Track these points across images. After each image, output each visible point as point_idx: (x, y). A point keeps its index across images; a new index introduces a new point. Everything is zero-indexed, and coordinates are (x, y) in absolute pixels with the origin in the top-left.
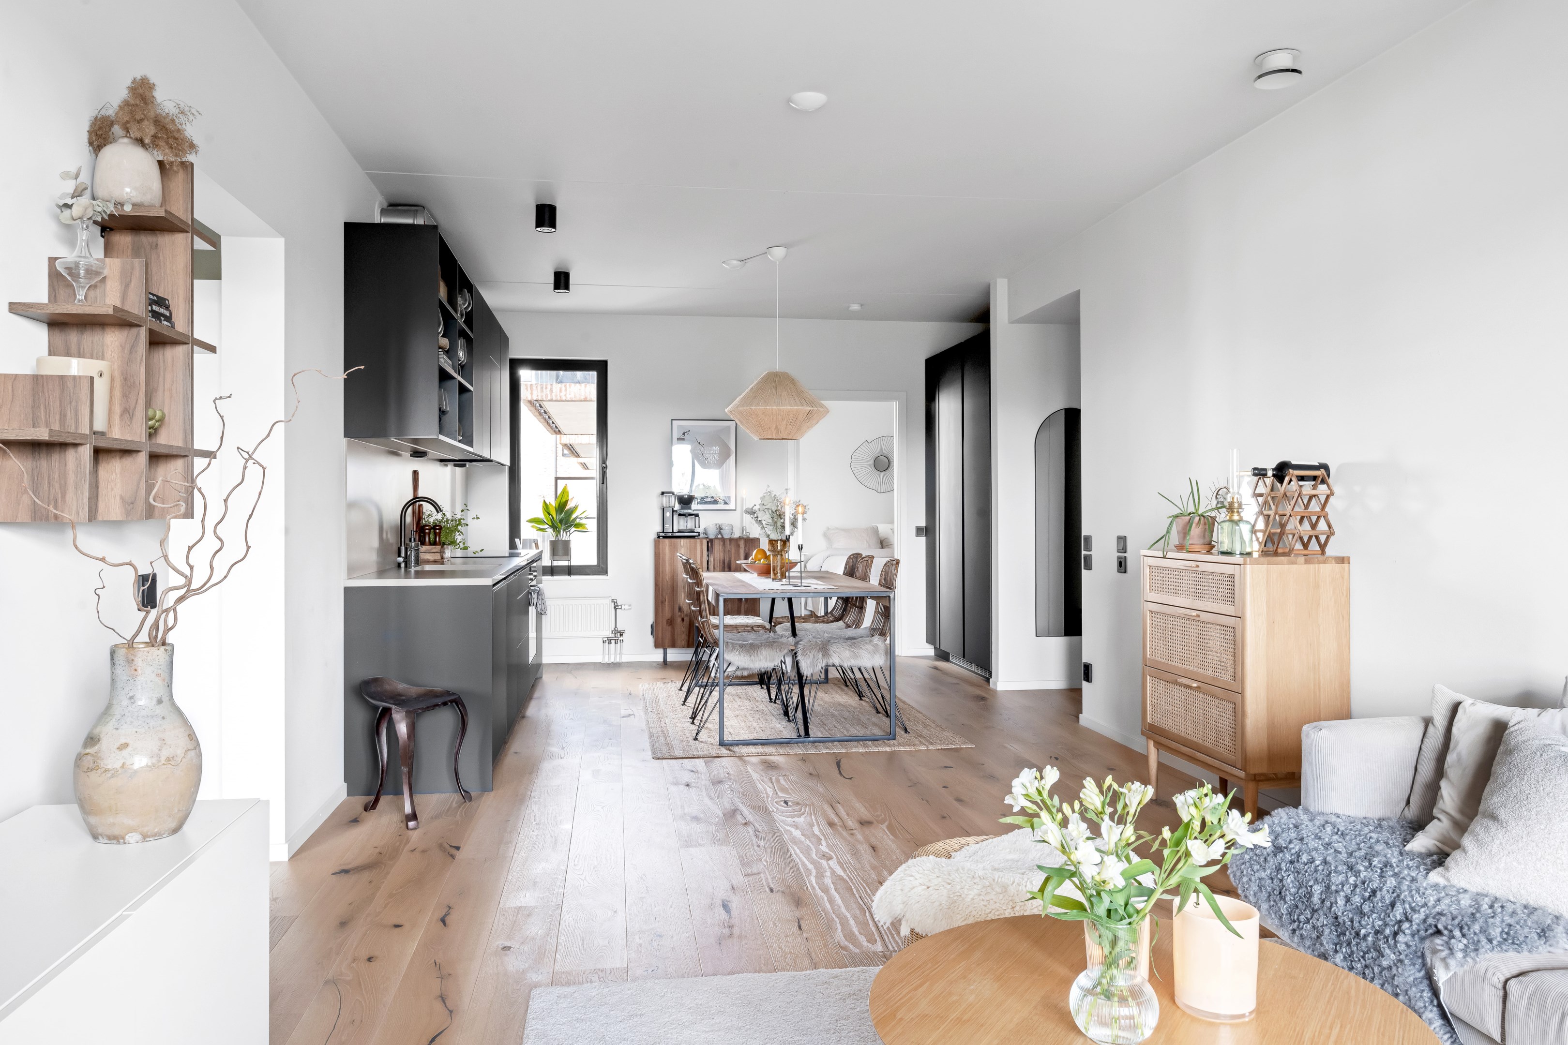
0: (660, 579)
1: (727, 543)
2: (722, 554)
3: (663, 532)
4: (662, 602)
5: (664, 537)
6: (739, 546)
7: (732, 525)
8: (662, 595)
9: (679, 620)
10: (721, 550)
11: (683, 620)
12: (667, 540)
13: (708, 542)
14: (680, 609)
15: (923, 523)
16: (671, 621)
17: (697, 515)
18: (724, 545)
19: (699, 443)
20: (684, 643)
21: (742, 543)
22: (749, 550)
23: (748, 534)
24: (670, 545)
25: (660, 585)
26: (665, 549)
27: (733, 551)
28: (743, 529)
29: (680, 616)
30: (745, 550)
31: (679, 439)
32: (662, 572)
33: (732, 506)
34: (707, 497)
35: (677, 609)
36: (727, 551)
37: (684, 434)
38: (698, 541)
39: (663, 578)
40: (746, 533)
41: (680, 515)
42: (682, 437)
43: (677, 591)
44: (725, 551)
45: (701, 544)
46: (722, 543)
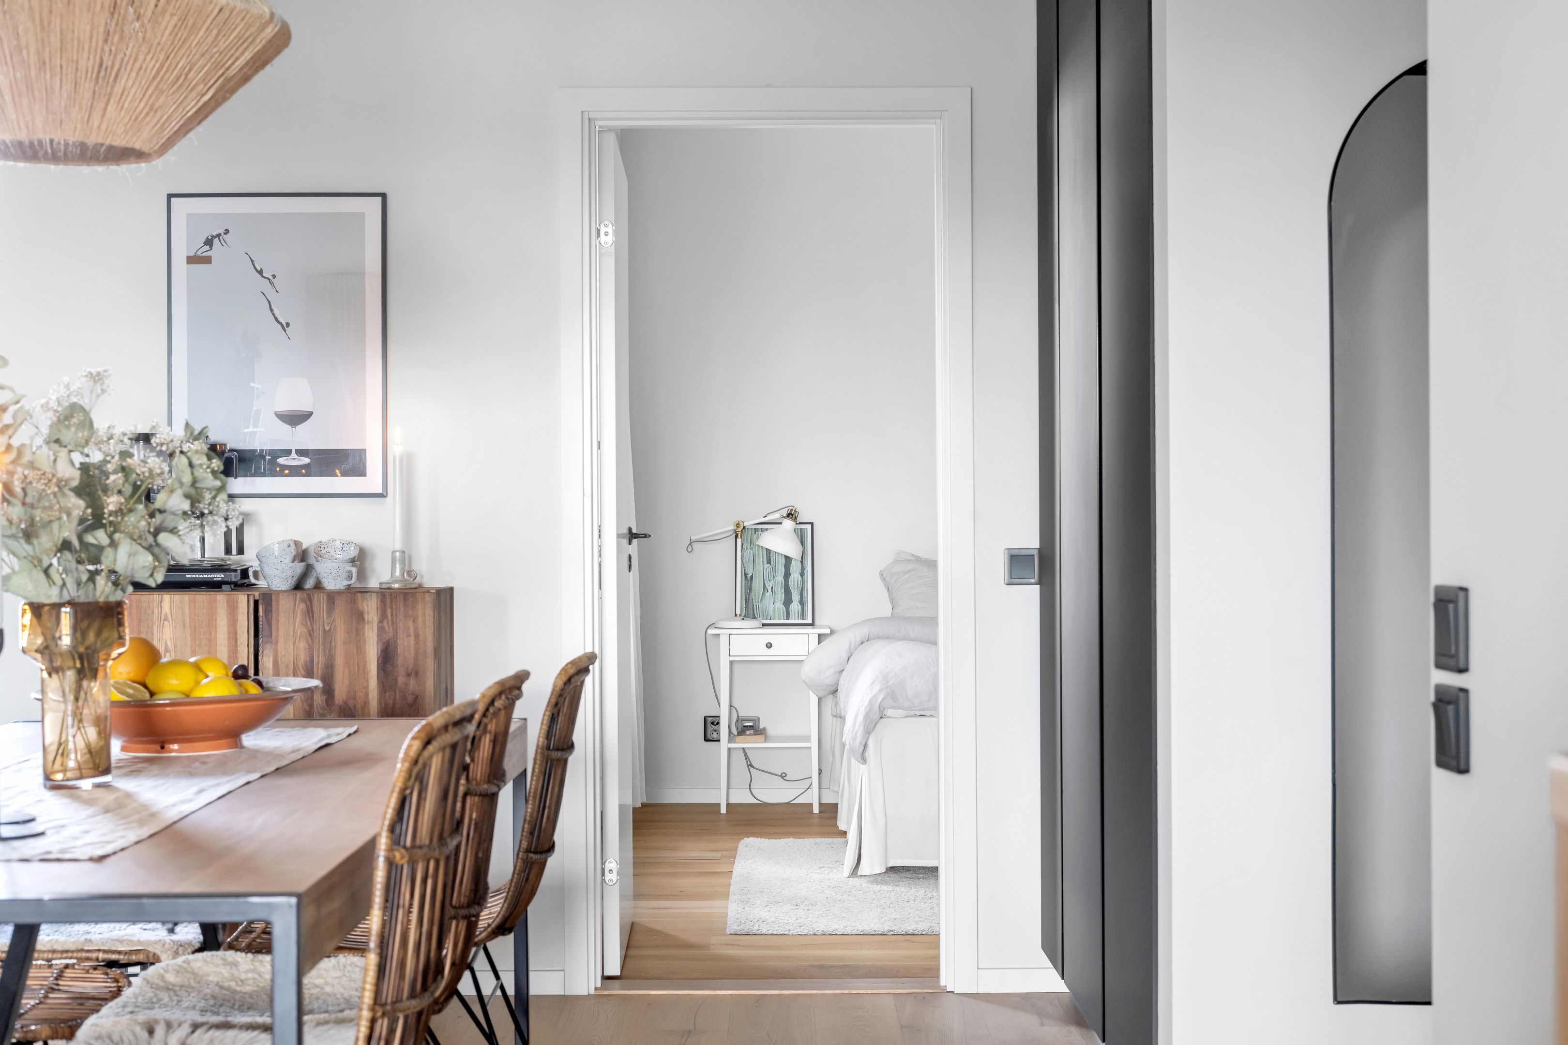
1: (330, 604)
2: (302, 645)
6: (359, 617)
10: (300, 630)
13: (256, 603)
15: (1031, 541)
18: (310, 613)
19: (261, 272)
21: (371, 607)
22: (396, 631)
27: (340, 633)
28: (405, 558)
30: (381, 630)
31: (193, 260)
33: (372, 482)
34: (288, 452)
36: (319, 633)
38: (221, 598)
40: (404, 572)
42: (204, 251)
44: (311, 633)
45: (232, 609)
46: (302, 606)
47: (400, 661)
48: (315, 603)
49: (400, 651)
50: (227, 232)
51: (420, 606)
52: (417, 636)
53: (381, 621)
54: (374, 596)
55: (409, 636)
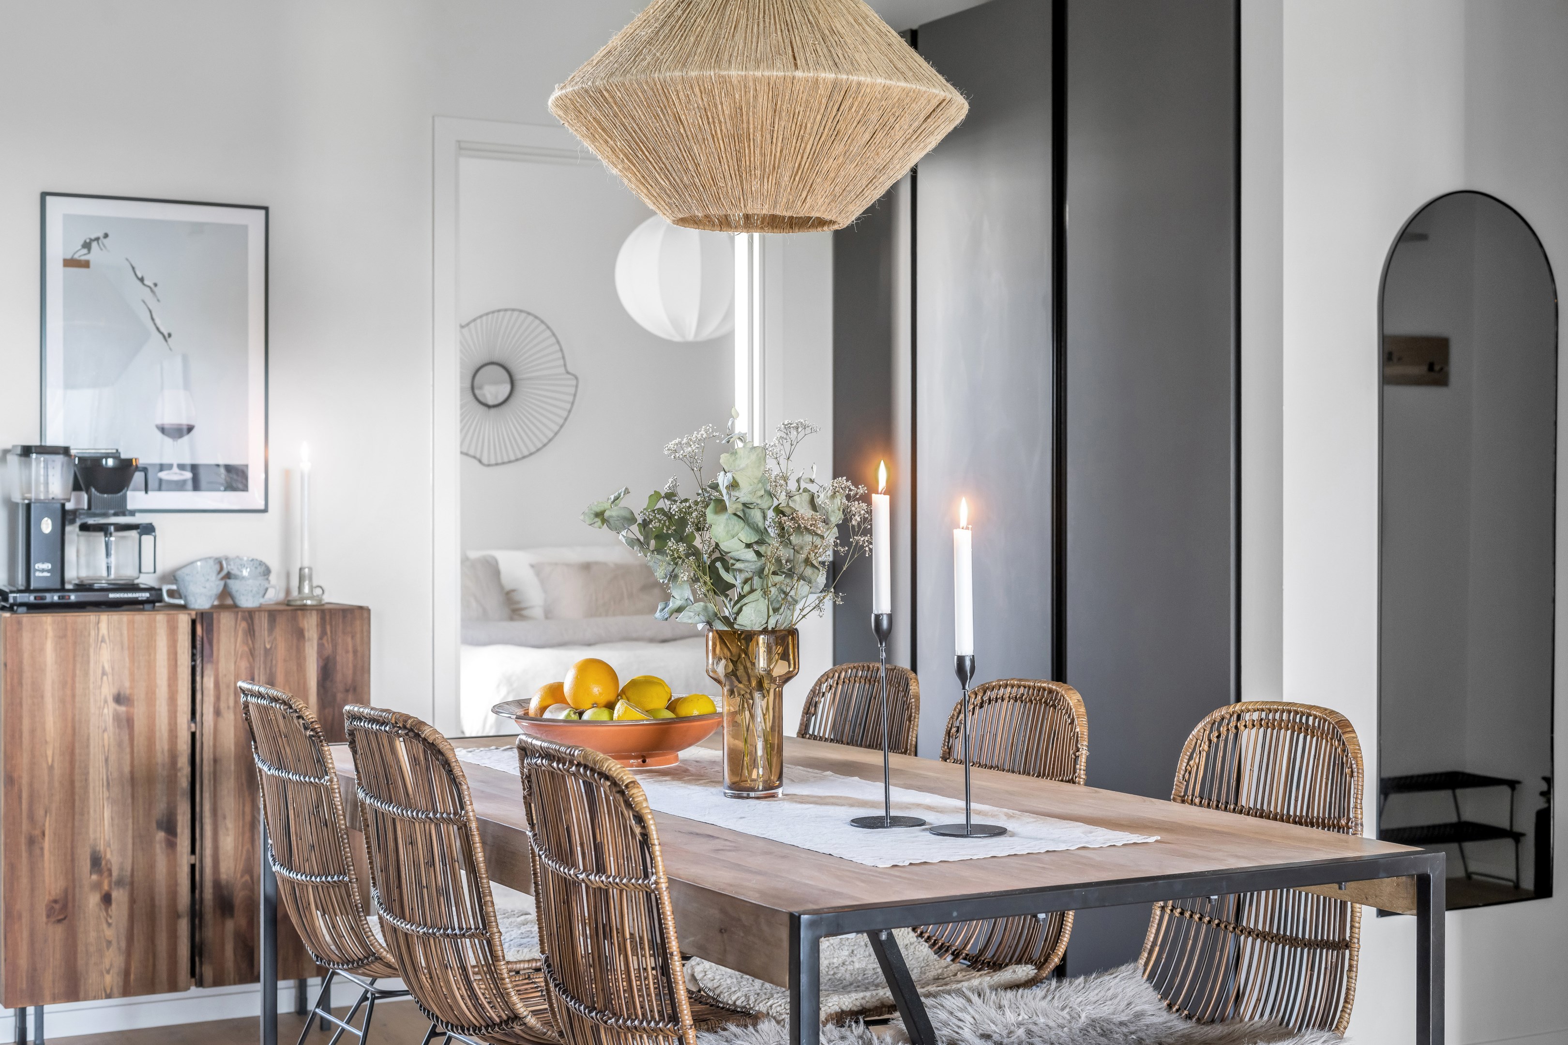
0: (24, 760)
1: (262, 623)
2: (244, 664)
3: (27, 590)
4: (31, 841)
5: (32, 608)
6: (300, 634)
7: (261, 563)
8: (31, 818)
9: (93, 900)
10: (242, 649)
11: (107, 899)
12: (48, 620)
13: (194, 622)
14: (96, 862)
16: (65, 907)
17: (148, 529)
18: (251, 632)
19: (142, 280)
20: (111, 980)
21: (311, 625)
22: (335, 646)
23: (318, 592)
24: (61, 636)
25: (25, 780)
26: (42, 649)
27: (281, 651)
29: (97, 886)
30: (321, 646)
31: (69, 263)
32: (33, 731)
33: (253, 497)
34: (170, 467)
35: (85, 864)
36: (260, 652)
37: (87, 245)
38: (161, 618)
39: (33, 756)
40: (312, 588)
41: (84, 528)
42: (82, 255)
43: (85, 799)
44: (252, 653)
45: (173, 630)
46: (244, 625)
47: (339, 677)
48: (256, 621)
49: (339, 667)
50: (106, 236)
51: (358, 623)
52: (355, 652)
53: (321, 638)
54: (314, 613)
55: (347, 652)
